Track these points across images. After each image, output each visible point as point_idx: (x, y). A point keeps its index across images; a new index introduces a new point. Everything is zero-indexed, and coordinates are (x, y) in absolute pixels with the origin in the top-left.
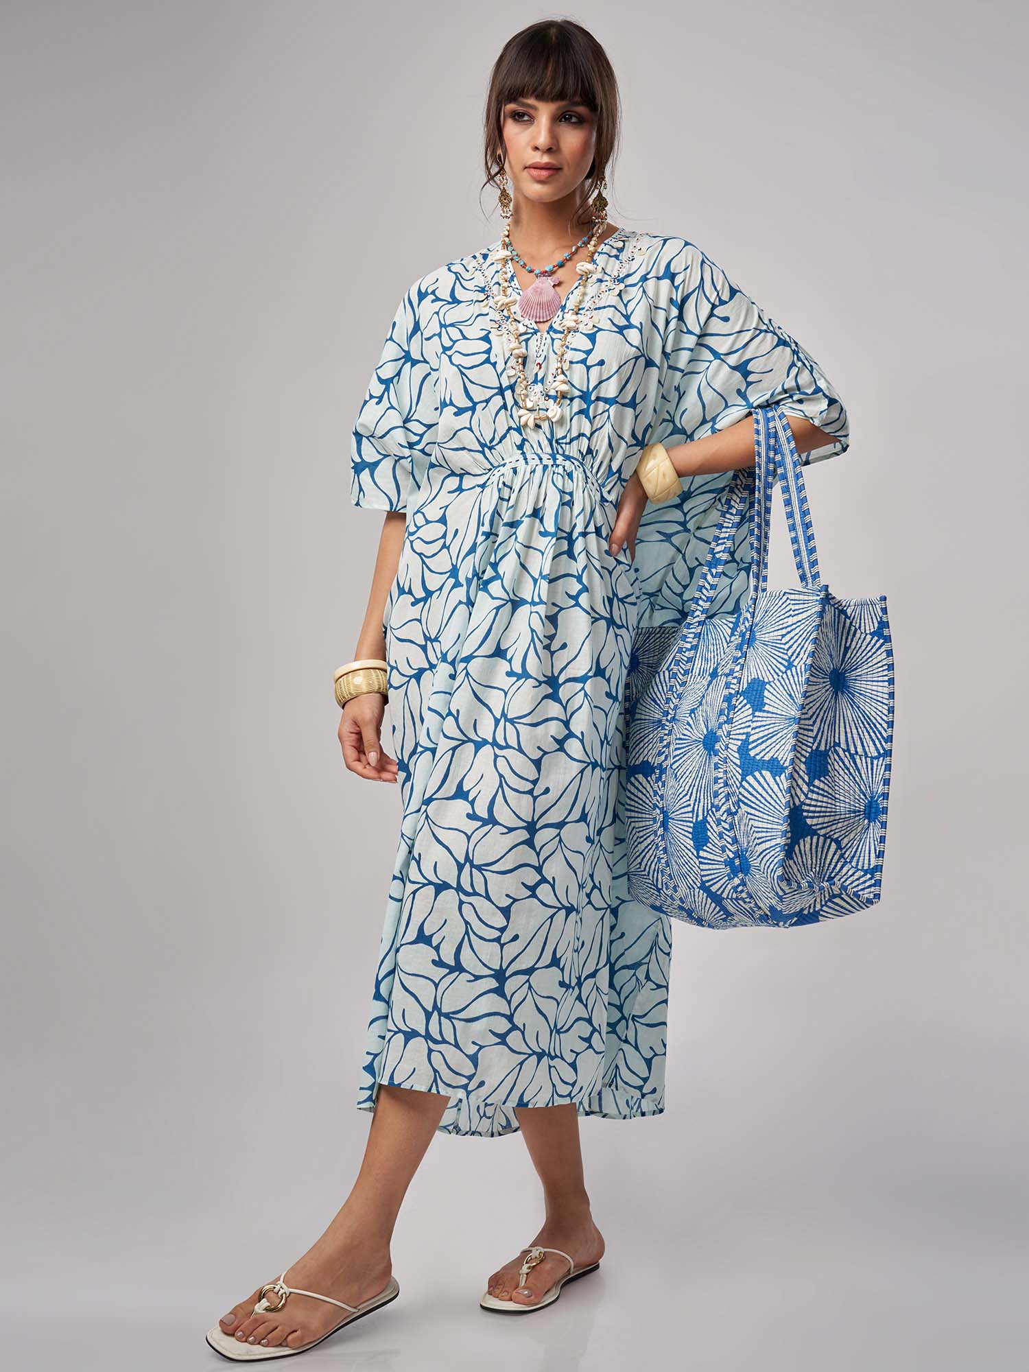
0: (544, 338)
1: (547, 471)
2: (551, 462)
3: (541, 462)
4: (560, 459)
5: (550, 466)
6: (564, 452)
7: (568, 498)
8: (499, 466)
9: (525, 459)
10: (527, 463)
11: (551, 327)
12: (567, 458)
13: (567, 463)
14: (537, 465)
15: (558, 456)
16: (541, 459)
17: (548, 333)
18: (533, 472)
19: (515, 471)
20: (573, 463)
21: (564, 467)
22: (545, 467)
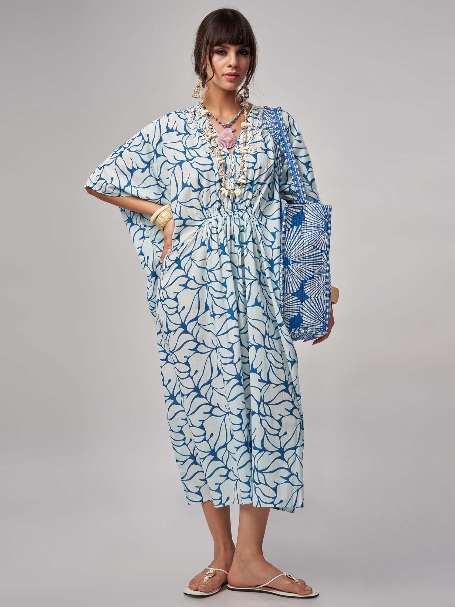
0: (232, 157)
1: (232, 218)
2: (232, 213)
3: (228, 214)
4: (236, 211)
5: (232, 215)
6: (238, 207)
7: (242, 228)
8: (208, 218)
9: (221, 214)
10: (222, 216)
11: (234, 152)
12: (239, 210)
13: (240, 213)
14: (227, 216)
15: (235, 210)
16: (228, 213)
17: (234, 155)
18: (226, 219)
19: (216, 220)
20: (242, 212)
21: (238, 214)
22: (231, 216)
